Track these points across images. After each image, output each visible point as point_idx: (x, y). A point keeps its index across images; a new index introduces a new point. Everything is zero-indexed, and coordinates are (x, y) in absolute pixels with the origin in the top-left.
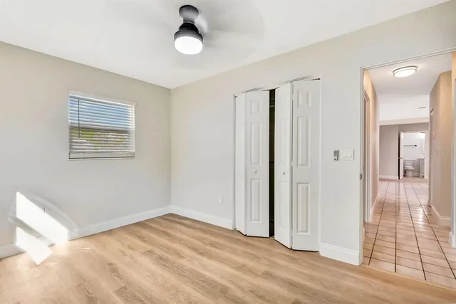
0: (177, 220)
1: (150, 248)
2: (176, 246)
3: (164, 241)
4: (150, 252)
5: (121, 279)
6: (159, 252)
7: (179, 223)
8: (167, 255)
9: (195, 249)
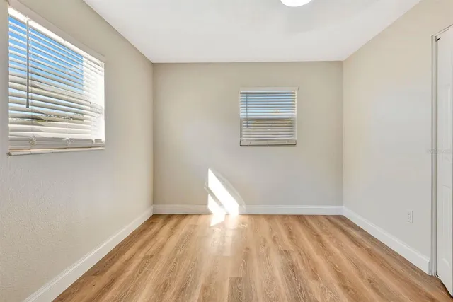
0: (344, 226)
1: (290, 247)
2: (319, 259)
3: (310, 246)
4: (287, 253)
5: (245, 269)
6: (295, 257)
7: (344, 231)
8: (301, 266)
9: (340, 276)
